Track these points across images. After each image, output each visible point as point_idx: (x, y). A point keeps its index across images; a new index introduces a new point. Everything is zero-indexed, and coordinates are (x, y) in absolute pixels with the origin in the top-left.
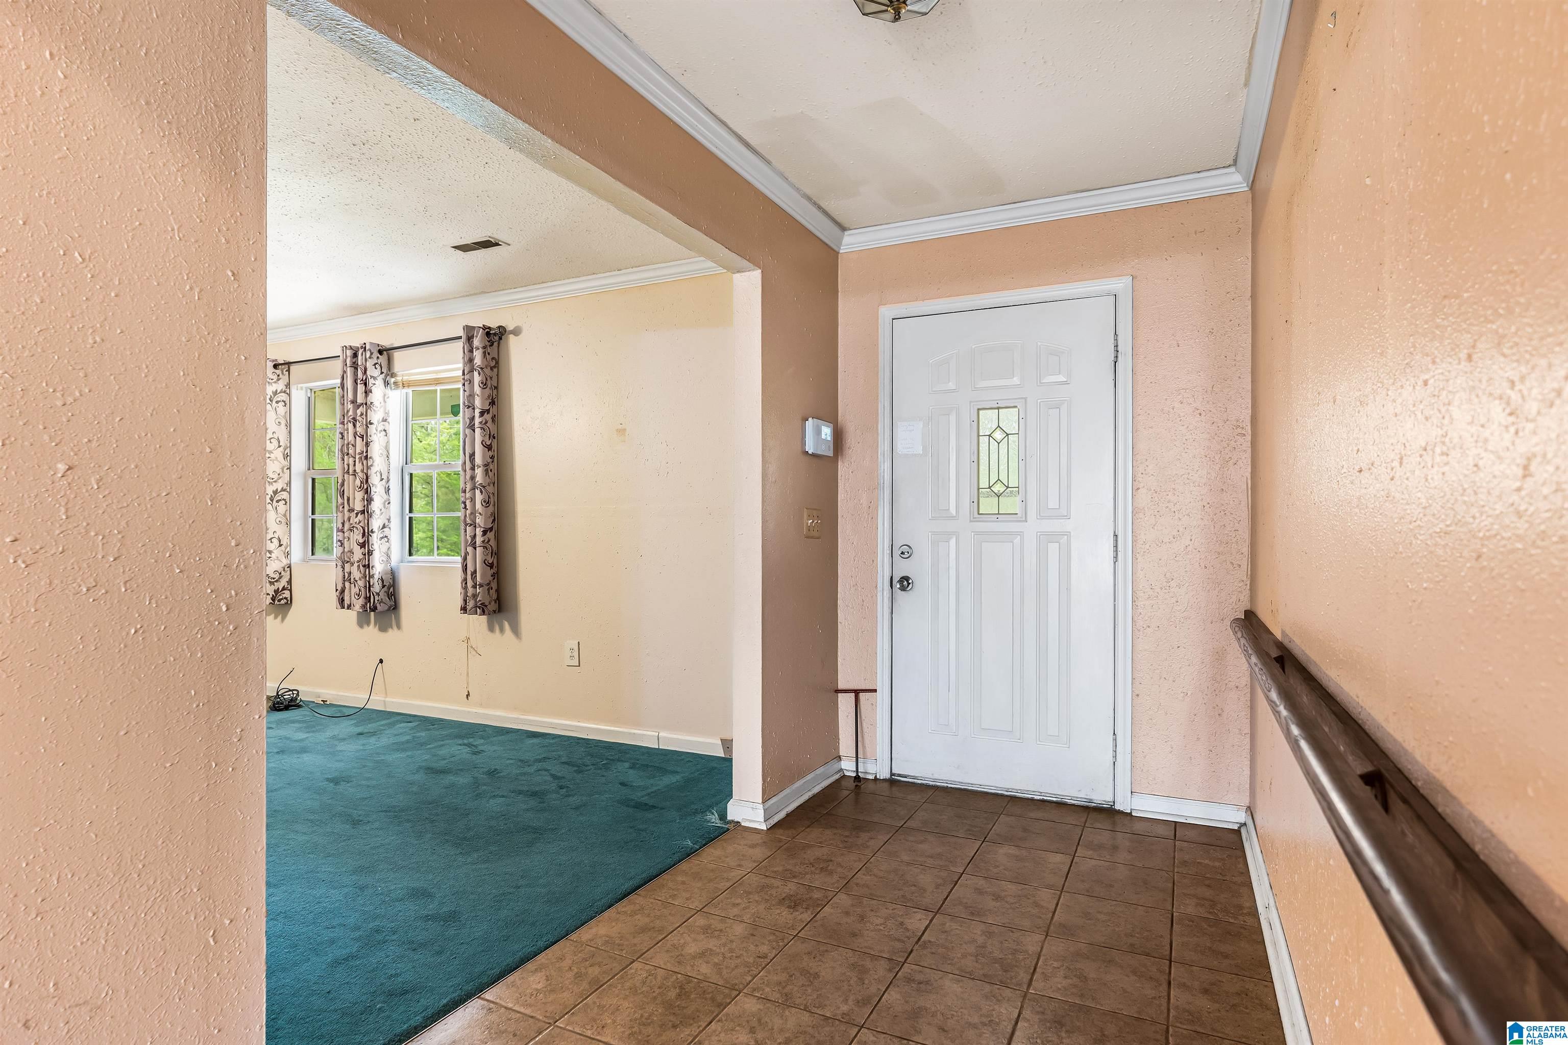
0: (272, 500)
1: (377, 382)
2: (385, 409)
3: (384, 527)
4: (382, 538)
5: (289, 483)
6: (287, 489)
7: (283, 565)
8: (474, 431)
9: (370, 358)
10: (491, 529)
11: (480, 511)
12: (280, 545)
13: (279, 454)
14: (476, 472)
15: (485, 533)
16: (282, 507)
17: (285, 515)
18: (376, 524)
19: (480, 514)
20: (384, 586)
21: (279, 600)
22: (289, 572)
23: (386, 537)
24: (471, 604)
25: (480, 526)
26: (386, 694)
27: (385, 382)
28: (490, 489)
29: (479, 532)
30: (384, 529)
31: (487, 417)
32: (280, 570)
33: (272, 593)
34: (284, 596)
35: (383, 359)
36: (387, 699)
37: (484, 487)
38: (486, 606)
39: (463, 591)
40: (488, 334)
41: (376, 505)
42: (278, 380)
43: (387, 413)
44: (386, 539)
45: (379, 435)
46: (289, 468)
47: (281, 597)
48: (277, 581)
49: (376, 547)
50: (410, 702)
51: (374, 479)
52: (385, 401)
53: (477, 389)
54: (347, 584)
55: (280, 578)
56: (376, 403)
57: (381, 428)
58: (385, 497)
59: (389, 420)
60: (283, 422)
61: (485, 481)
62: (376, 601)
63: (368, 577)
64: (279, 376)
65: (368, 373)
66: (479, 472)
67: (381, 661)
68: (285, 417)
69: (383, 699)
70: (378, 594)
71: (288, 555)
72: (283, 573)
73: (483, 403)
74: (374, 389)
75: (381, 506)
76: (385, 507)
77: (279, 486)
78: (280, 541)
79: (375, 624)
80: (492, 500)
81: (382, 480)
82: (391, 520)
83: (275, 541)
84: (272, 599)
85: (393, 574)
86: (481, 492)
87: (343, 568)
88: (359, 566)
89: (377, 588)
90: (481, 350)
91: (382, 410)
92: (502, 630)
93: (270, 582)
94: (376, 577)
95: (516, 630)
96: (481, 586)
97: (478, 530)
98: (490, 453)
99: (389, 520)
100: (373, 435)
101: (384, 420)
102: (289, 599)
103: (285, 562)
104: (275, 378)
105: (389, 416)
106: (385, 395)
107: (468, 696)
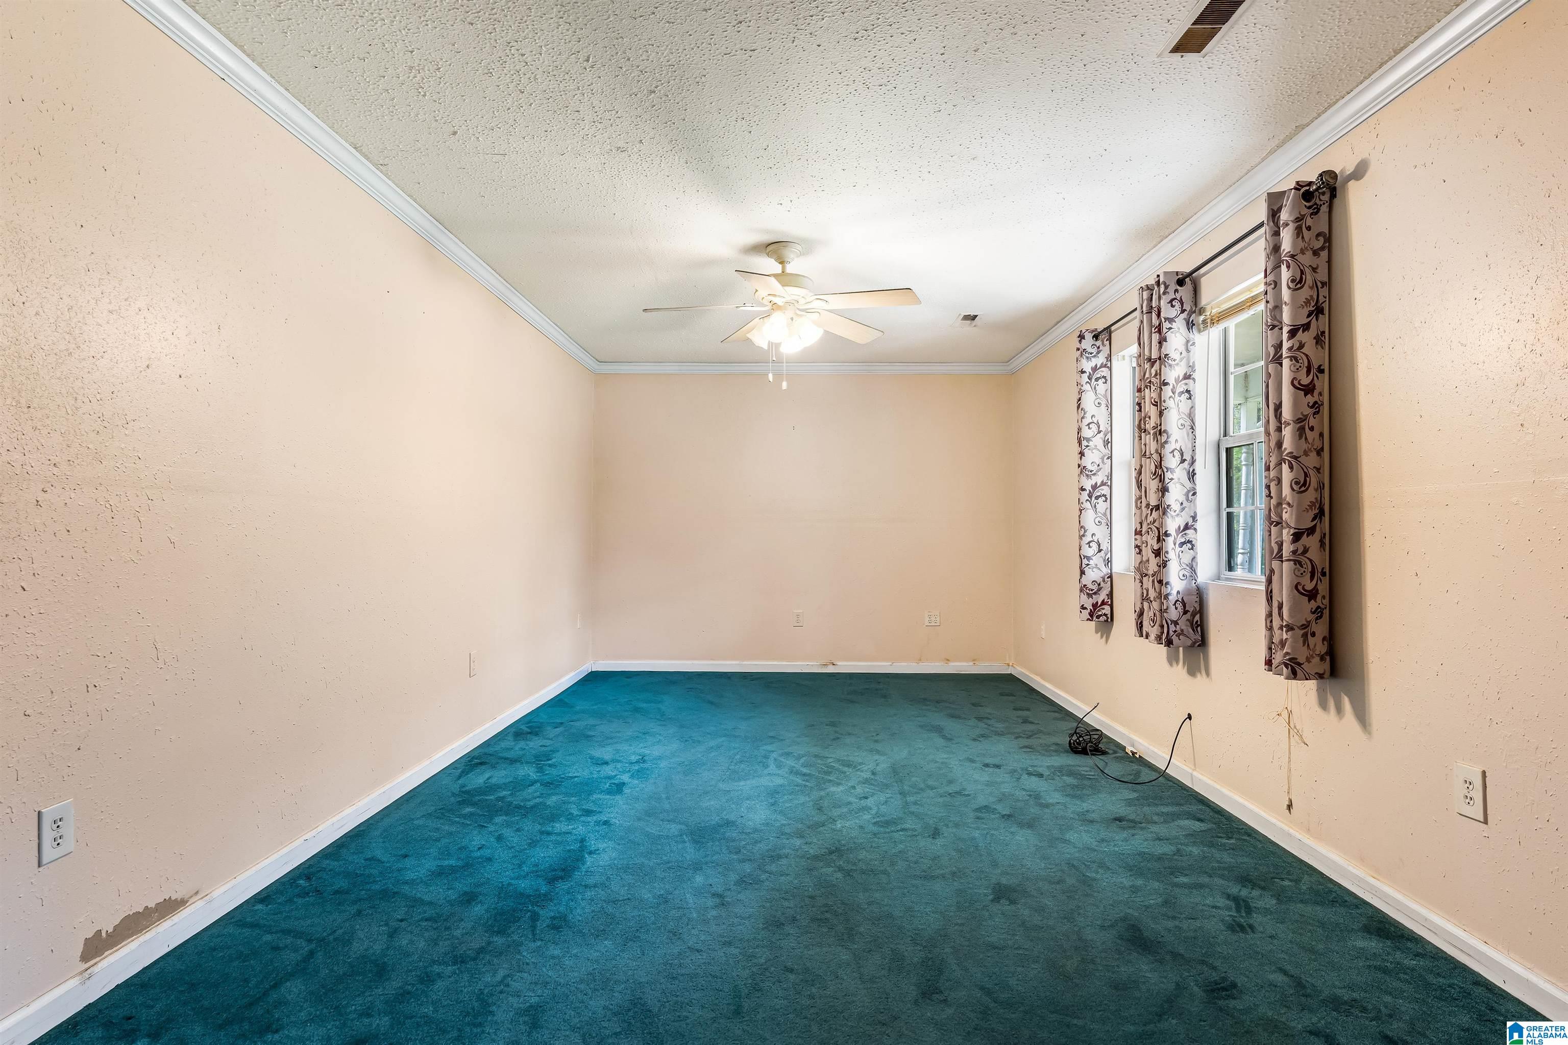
0: (1090, 496)
1: (1174, 325)
2: (1188, 361)
3: (1187, 527)
4: (1182, 544)
5: (1110, 476)
6: (1108, 482)
7: (1102, 574)
8: (1281, 364)
9: (1164, 293)
10: (1311, 531)
11: (1289, 499)
12: (1100, 551)
13: (1098, 441)
14: (1284, 433)
15: (1297, 537)
16: (1102, 505)
17: (1105, 514)
18: (1172, 524)
19: (1289, 504)
20: (1185, 612)
21: (1098, 617)
22: (1109, 583)
23: (1190, 542)
24: (1278, 658)
25: (1289, 526)
26: (1195, 765)
27: (1188, 324)
28: (1311, 461)
29: (1287, 535)
30: (1187, 532)
31: (1306, 337)
32: (1099, 580)
33: (1090, 607)
34: (1104, 611)
35: (1185, 292)
36: (1195, 773)
37: (1296, 458)
38: (1299, 664)
39: (1268, 633)
40: (1307, 196)
41: (1175, 496)
42: (1098, 352)
43: (1192, 367)
44: (1189, 545)
45: (1177, 398)
46: (1110, 458)
47: (1100, 613)
48: (1095, 593)
49: (1172, 555)
50: (1218, 787)
51: (1171, 461)
52: (1188, 351)
53: (1286, 294)
54: (1146, 604)
55: (1099, 589)
56: (1173, 355)
57: (1181, 388)
58: (1189, 485)
59: (1195, 375)
60: (1103, 403)
61: (1297, 447)
62: (1171, 633)
63: (1162, 597)
64: (1099, 348)
65: (1162, 315)
66: (1288, 433)
67: (1190, 717)
68: (1105, 396)
69: (1190, 771)
70: (1176, 623)
71: (1108, 562)
72: (1102, 584)
73: (1294, 316)
74: (1169, 336)
75: (1182, 498)
76: (1187, 500)
77: (1098, 479)
78: (1099, 546)
79: (1184, 663)
80: (1314, 480)
81: (1183, 461)
82: (1198, 518)
83: (1094, 546)
84: (1090, 614)
85: (1200, 595)
86: (1291, 467)
87: (1141, 582)
88: (1153, 581)
89: (1173, 614)
90: (1292, 226)
91: (1183, 363)
92: (1339, 710)
93: (1088, 594)
94: (1172, 598)
95: (1362, 716)
96: (1290, 628)
97: (1285, 532)
98: (1310, 399)
99: (1194, 518)
100: (1167, 400)
101: (1187, 377)
102: (1109, 616)
103: (1106, 571)
104: (1094, 351)
105: (1194, 371)
106: (1188, 342)
107: (1290, 807)
